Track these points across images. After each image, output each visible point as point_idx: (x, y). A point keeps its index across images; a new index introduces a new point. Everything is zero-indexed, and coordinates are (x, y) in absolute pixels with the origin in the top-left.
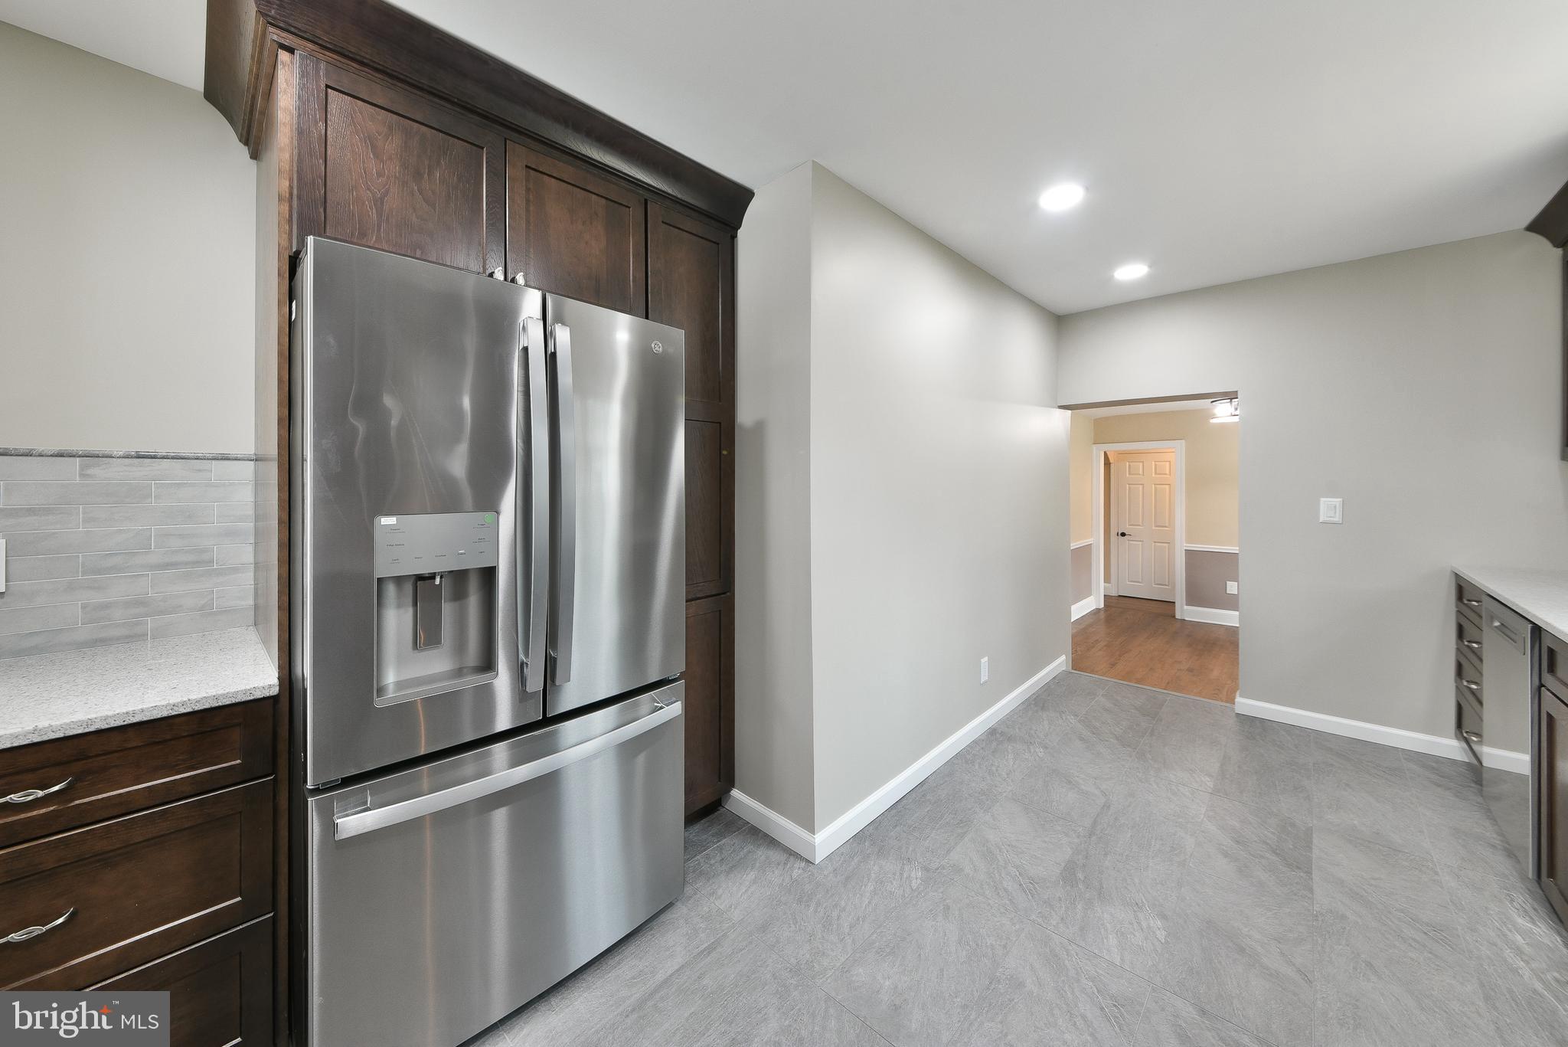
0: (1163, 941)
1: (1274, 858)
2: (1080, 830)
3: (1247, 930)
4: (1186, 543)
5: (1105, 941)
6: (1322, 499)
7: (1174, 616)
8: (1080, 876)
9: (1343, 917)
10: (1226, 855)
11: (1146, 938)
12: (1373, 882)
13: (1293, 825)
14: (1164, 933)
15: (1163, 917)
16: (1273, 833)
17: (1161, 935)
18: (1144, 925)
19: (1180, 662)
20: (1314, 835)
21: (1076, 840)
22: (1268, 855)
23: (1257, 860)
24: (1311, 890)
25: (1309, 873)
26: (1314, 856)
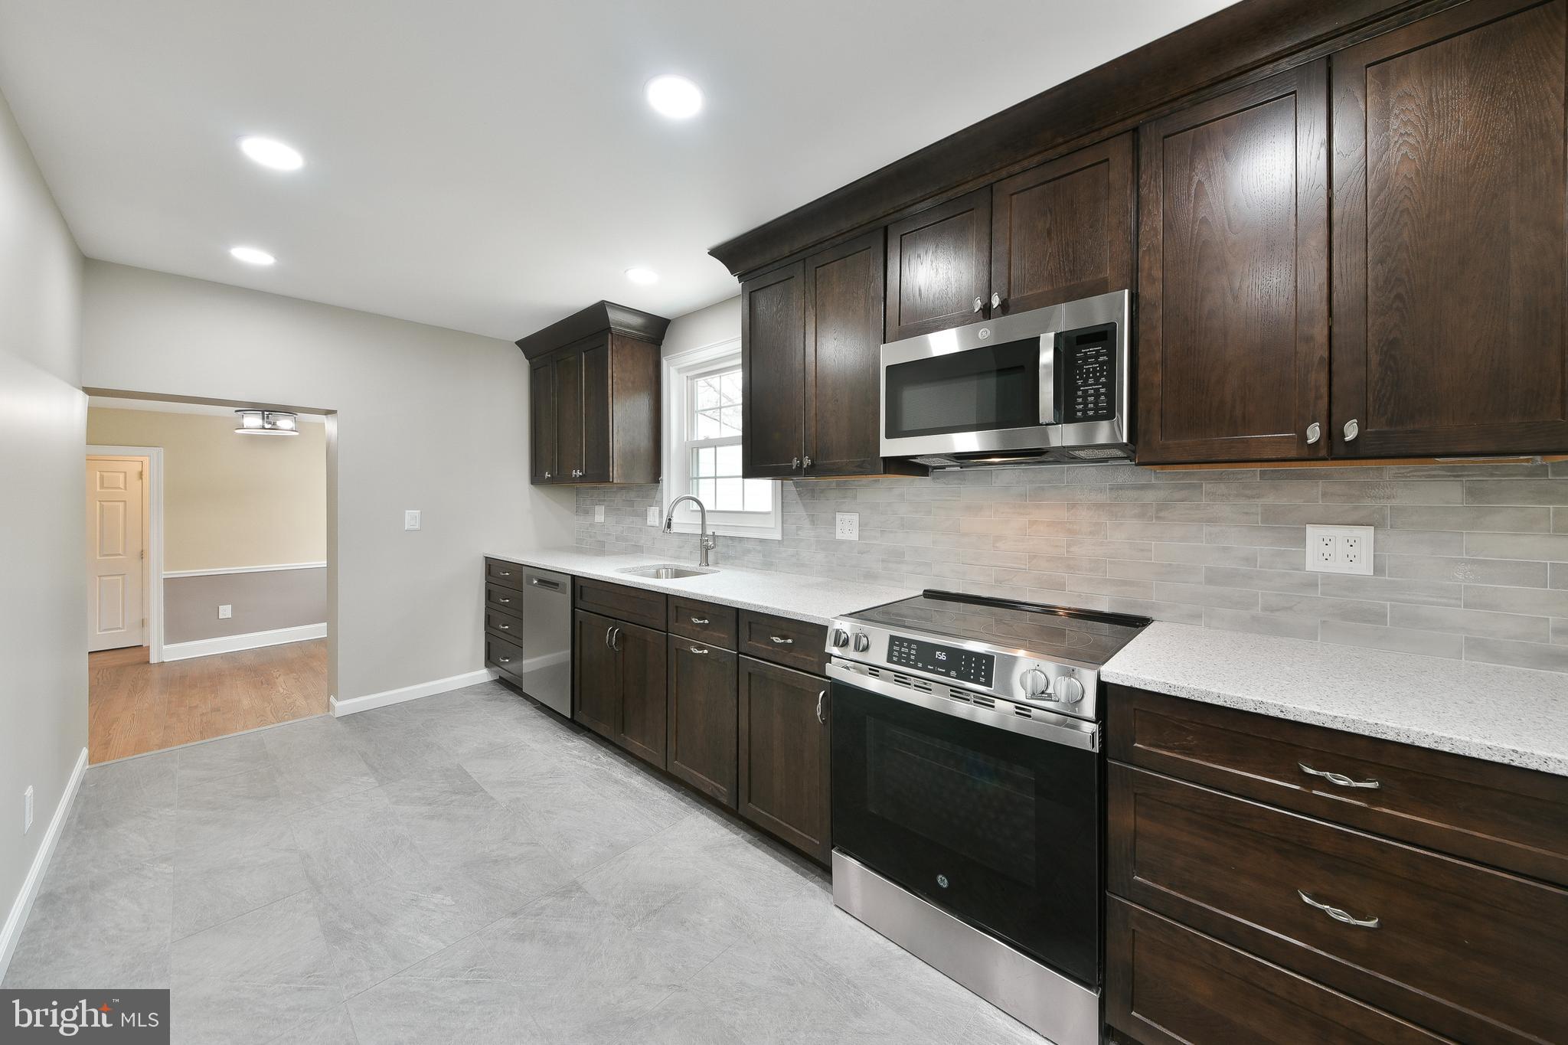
0: (454, 903)
1: (458, 797)
2: (304, 895)
3: (487, 849)
4: (165, 571)
5: (419, 945)
6: (407, 511)
7: (149, 662)
8: (347, 926)
9: (518, 799)
10: (432, 818)
11: (443, 913)
12: (512, 771)
13: (447, 770)
14: (449, 898)
15: (438, 889)
16: (443, 783)
17: (448, 901)
18: (431, 907)
19: (196, 707)
20: (465, 768)
21: (311, 906)
22: (454, 797)
23: (451, 806)
24: (492, 798)
25: (482, 790)
26: (475, 779)
